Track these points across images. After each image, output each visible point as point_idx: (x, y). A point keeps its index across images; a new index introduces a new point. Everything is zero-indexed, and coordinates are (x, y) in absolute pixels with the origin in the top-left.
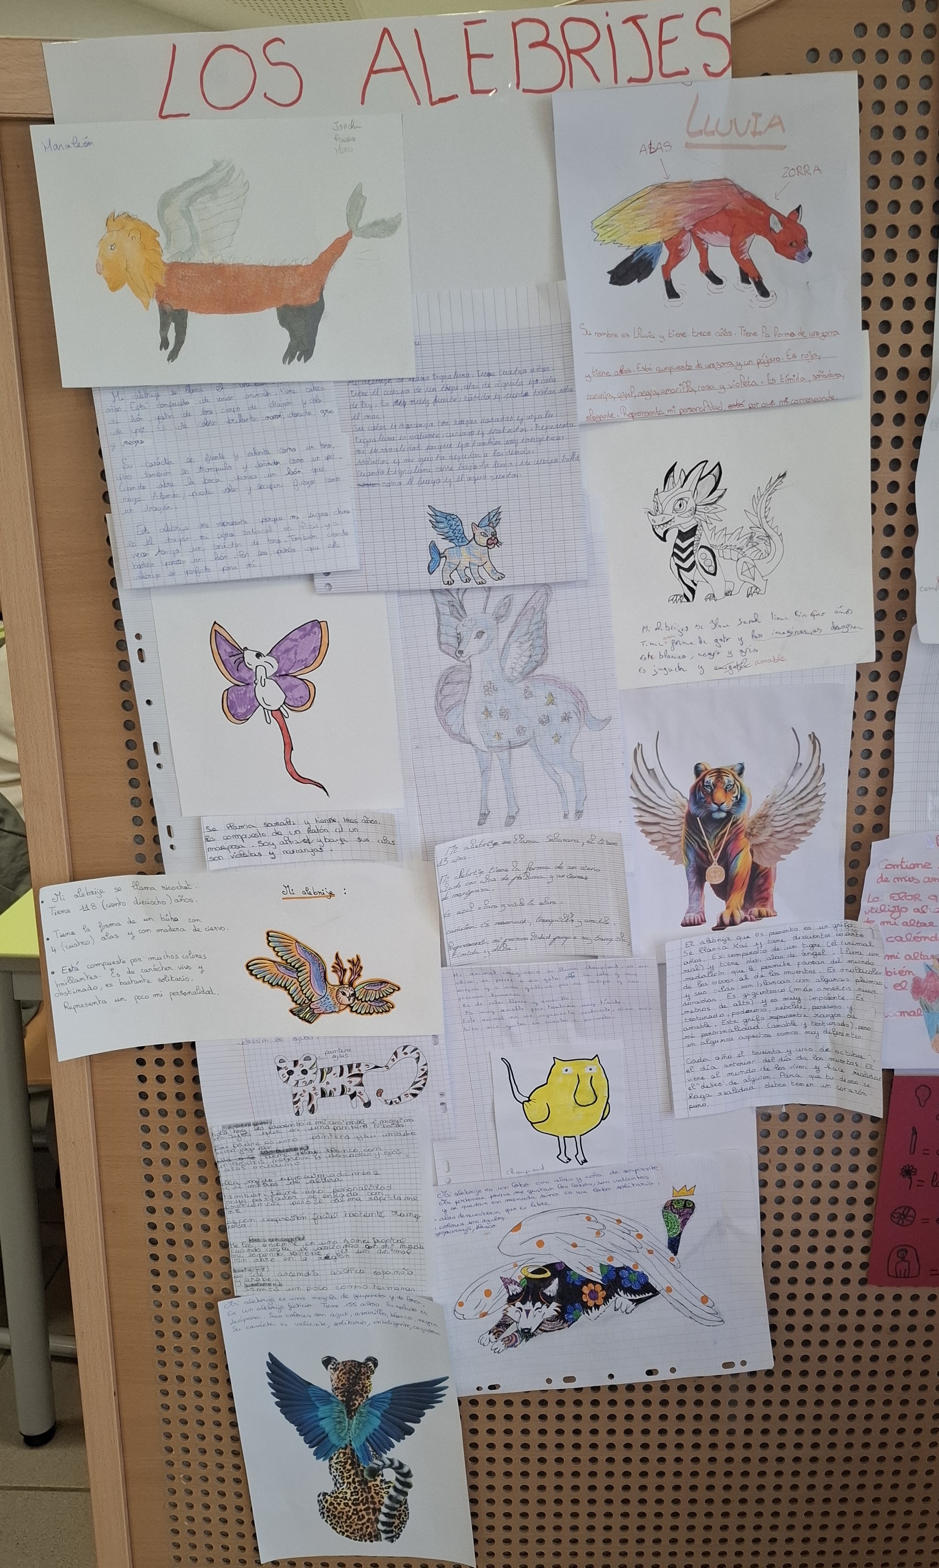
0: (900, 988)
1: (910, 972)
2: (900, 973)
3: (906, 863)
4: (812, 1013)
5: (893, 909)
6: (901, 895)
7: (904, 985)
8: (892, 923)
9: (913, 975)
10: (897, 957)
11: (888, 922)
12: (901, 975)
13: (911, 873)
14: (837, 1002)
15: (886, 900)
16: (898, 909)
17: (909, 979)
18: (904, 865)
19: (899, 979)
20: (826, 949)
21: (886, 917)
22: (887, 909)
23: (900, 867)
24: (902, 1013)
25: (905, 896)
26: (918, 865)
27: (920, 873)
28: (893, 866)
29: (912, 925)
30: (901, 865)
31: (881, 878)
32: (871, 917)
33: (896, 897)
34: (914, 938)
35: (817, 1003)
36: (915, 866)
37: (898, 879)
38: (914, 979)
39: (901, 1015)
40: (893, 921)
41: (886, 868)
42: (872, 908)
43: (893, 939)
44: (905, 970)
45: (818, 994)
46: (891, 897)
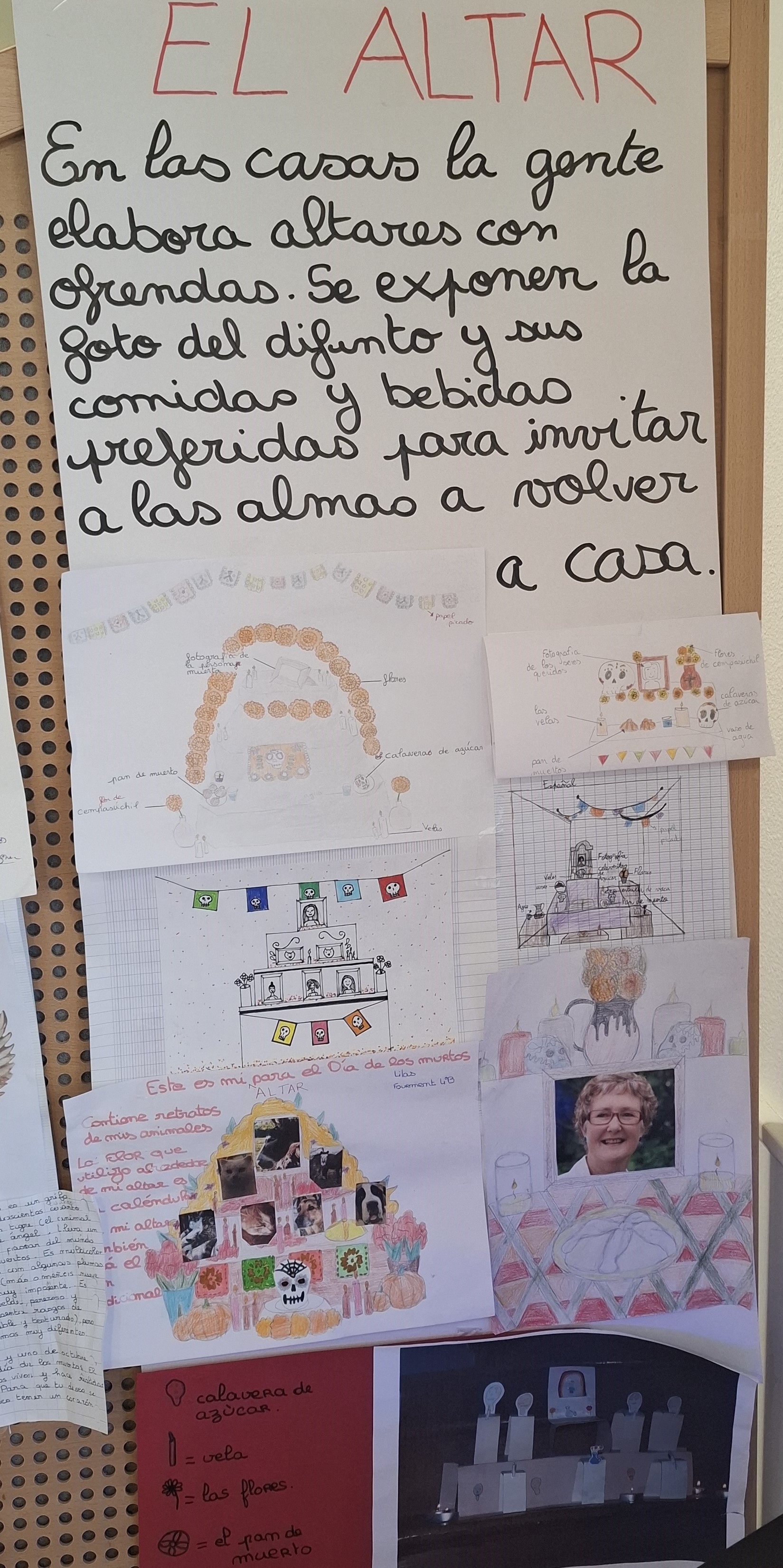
0: (131, 1265)
1: (141, 1245)
2: (131, 1247)
3: (116, 1118)
4: (30, 1308)
5: (114, 1172)
6: (119, 1155)
7: (136, 1261)
8: (115, 1188)
9: (146, 1247)
10: (126, 1229)
11: (110, 1188)
12: (132, 1250)
13: (123, 1129)
14: (58, 1292)
15: (103, 1162)
16: (119, 1172)
17: (142, 1253)
18: (114, 1121)
19: (128, 1255)
20: (39, 1228)
21: (107, 1181)
22: (105, 1173)
23: (109, 1123)
24: (137, 1296)
25: (124, 1156)
26: (131, 1118)
27: (134, 1128)
28: (101, 1123)
29: (137, 1188)
30: (110, 1121)
31: (90, 1137)
32: (89, 1184)
33: (114, 1158)
34: (144, 1203)
35: (35, 1296)
36: (127, 1120)
37: (110, 1136)
38: (147, 1253)
39: (136, 1298)
40: (115, 1186)
41: (93, 1126)
42: (86, 1175)
43: (119, 1207)
44: (135, 1243)
45: (36, 1285)
46: (108, 1159)
